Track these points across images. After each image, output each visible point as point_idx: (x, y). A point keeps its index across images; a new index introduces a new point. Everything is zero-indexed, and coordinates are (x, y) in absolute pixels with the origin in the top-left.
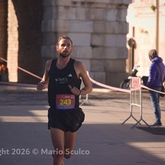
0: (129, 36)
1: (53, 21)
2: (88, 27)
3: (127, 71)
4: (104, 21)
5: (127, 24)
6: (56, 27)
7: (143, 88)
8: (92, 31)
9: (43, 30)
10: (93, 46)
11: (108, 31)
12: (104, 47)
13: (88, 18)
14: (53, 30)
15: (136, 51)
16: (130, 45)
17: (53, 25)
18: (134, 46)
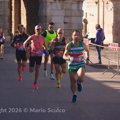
0: (84, 17)
1: (44, 10)
2: (62, 13)
3: (83, 35)
4: (71, 10)
5: (82, 11)
6: (46, 13)
7: (90, 44)
8: (64, 15)
9: (39, 15)
10: (65, 23)
11: (73, 15)
12: (71, 23)
13: (62, 9)
14: (44, 15)
15: (87, 25)
16: (84, 22)
17: (44, 12)
18: (86, 23)
